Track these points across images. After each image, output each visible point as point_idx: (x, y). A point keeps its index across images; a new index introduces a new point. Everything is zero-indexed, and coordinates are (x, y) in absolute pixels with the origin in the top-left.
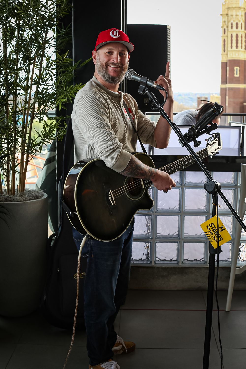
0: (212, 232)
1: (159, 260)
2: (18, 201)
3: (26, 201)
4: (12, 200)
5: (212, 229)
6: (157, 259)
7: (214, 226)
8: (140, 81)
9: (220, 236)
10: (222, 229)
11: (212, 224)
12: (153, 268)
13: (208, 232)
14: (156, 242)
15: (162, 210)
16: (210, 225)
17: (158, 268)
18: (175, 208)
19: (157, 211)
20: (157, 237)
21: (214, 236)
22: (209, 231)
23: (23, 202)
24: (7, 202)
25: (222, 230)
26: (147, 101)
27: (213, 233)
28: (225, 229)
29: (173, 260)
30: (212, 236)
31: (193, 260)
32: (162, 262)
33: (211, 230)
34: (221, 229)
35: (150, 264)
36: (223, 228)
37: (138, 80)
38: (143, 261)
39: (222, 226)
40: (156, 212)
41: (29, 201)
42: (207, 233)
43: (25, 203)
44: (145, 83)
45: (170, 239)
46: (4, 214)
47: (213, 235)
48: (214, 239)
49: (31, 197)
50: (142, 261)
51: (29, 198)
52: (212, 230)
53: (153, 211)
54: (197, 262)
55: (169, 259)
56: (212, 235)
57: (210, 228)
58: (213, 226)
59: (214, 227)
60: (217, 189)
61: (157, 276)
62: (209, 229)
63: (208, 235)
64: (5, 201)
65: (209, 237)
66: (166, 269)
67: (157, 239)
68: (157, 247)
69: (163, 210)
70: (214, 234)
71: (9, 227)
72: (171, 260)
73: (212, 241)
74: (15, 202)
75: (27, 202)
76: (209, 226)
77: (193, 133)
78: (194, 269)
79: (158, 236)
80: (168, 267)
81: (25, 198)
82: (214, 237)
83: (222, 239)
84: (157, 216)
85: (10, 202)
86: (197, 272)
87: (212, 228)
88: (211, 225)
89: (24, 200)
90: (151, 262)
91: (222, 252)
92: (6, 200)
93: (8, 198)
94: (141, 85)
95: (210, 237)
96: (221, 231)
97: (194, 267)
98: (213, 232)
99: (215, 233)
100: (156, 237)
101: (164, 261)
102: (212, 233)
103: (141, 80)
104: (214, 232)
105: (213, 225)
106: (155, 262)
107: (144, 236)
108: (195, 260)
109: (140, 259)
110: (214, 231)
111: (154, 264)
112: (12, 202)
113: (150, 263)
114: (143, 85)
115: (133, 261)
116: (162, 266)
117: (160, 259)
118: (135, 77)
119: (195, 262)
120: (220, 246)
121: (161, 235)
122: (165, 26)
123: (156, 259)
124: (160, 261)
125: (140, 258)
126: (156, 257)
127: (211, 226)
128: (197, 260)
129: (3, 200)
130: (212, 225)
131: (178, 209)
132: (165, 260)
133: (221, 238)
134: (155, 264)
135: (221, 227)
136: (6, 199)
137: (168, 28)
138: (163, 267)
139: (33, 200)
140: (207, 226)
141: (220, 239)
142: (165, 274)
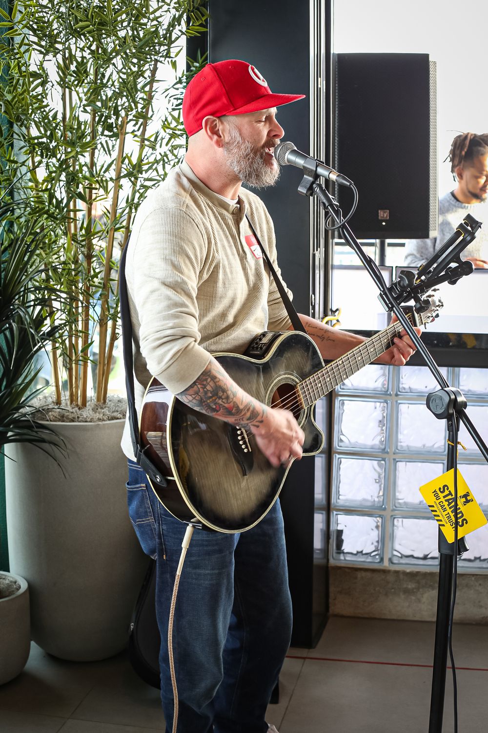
0: (444, 505)
1: (400, 555)
2: (86, 422)
3: (103, 420)
4: (74, 418)
5: (446, 499)
6: (395, 553)
7: (450, 491)
8: (303, 166)
9: (463, 515)
10: (466, 499)
11: (444, 487)
12: (385, 572)
13: (436, 504)
14: (394, 518)
15: (408, 448)
16: (440, 489)
17: (397, 572)
18: (436, 446)
19: (397, 451)
20: (396, 507)
21: (448, 513)
22: (438, 502)
23: (96, 423)
24: (63, 421)
25: (467, 501)
26: (385, 215)
27: (448, 508)
28: (472, 501)
29: (429, 556)
30: (444, 513)
31: (473, 558)
32: (404, 561)
33: (443, 500)
34: (464, 500)
35: (381, 564)
36: (469, 498)
37: (299, 164)
38: (366, 556)
39: (468, 493)
40: (394, 454)
41: (108, 422)
42: (433, 506)
43: (99, 424)
44: (312, 170)
45: (425, 512)
46: (53, 446)
47: (446, 512)
48: (447, 521)
49: (115, 414)
50: (364, 556)
51: (112, 415)
52: (446, 501)
53: (387, 451)
54: (482, 563)
55: (421, 556)
56: (444, 511)
57: (441, 495)
58: (447, 492)
59: (450, 494)
60: (454, 407)
61: (393, 590)
62: (438, 497)
63: (436, 511)
64: (59, 420)
65: (438, 516)
66: (413, 575)
67: (396, 512)
68: (395, 528)
69: (411, 449)
70: (449, 511)
71: (64, 475)
72: (425, 558)
73: (443, 525)
74: (80, 422)
75: (103, 424)
76: (438, 492)
77: (407, 282)
78: (473, 578)
79: (397, 505)
80: (418, 573)
81: (102, 415)
82: (449, 517)
83: (466, 523)
84: (397, 461)
85: (70, 422)
86: (480, 585)
87: (444, 497)
88: (442, 490)
89: (99, 420)
90: (382, 560)
91: (467, 550)
92: (62, 418)
93: (67, 414)
94: (305, 176)
95: (440, 515)
96: (465, 505)
97: (473, 575)
98: (446, 506)
99: (450, 508)
100: (394, 507)
101: (411, 558)
102: (446, 508)
103: (305, 165)
104: (448, 505)
105: (448, 489)
106: (390, 560)
107: (369, 504)
108: (476, 559)
109: (358, 552)
110: (448, 502)
111: (389, 564)
112: (73, 421)
113: (380, 562)
114: (309, 176)
115: (344, 556)
116: (405, 570)
117: (402, 553)
118: (292, 158)
119: (477, 564)
120: (463, 539)
121: (405, 503)
122: (425, 57)
123: (392, 553)
124: (401, 557)
125: (360, 550)
126: (393, 549)
127: (444, 491)
128: (482, 558)
129: (56, 417)
130: (446, 490)
131: (441, 447)
132: (412, 556)
133: (465, 519)
134: (391, 564)
135: (466, 496)
136: (63, 416)
137: (430, 60)
138: (408, 571)
139: (120, 419)
140: (435, 492)
141: (463, 521)
142: (411, 586)
